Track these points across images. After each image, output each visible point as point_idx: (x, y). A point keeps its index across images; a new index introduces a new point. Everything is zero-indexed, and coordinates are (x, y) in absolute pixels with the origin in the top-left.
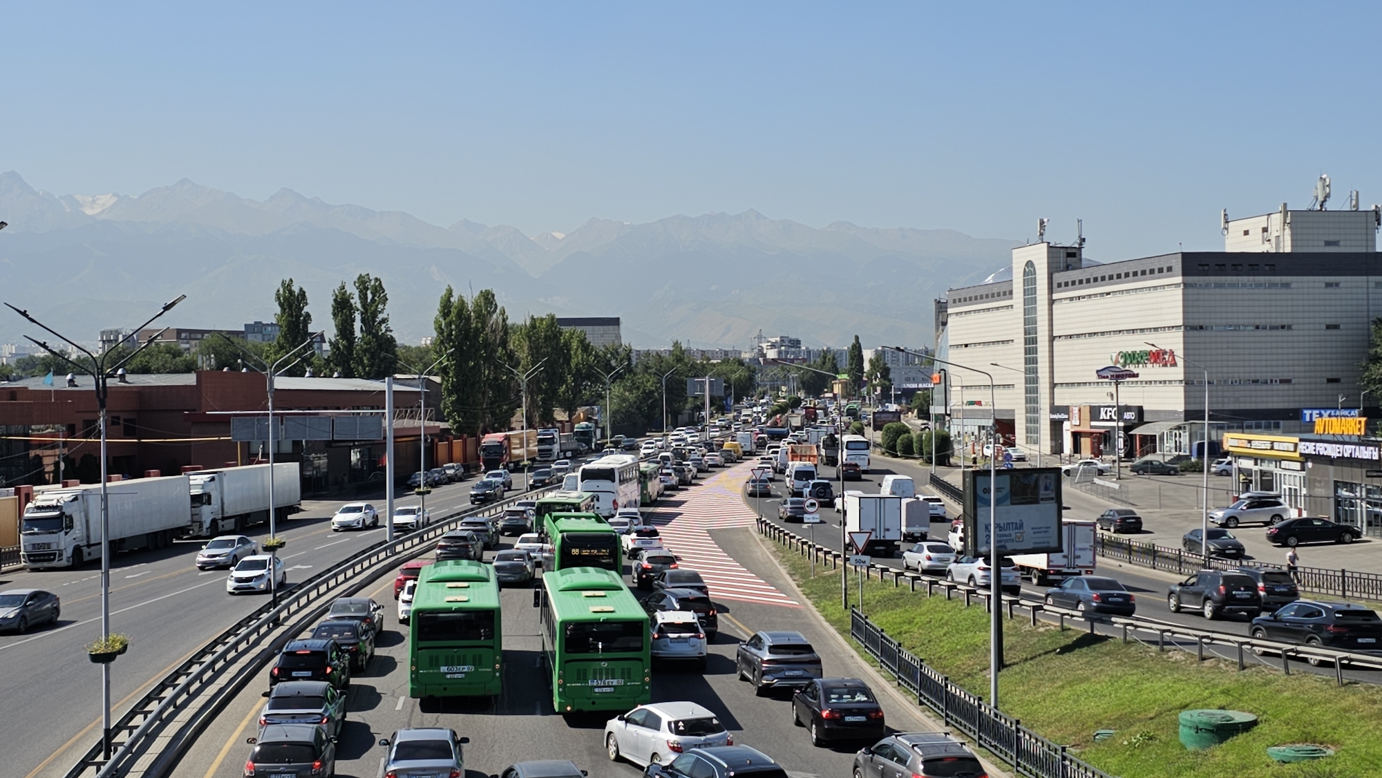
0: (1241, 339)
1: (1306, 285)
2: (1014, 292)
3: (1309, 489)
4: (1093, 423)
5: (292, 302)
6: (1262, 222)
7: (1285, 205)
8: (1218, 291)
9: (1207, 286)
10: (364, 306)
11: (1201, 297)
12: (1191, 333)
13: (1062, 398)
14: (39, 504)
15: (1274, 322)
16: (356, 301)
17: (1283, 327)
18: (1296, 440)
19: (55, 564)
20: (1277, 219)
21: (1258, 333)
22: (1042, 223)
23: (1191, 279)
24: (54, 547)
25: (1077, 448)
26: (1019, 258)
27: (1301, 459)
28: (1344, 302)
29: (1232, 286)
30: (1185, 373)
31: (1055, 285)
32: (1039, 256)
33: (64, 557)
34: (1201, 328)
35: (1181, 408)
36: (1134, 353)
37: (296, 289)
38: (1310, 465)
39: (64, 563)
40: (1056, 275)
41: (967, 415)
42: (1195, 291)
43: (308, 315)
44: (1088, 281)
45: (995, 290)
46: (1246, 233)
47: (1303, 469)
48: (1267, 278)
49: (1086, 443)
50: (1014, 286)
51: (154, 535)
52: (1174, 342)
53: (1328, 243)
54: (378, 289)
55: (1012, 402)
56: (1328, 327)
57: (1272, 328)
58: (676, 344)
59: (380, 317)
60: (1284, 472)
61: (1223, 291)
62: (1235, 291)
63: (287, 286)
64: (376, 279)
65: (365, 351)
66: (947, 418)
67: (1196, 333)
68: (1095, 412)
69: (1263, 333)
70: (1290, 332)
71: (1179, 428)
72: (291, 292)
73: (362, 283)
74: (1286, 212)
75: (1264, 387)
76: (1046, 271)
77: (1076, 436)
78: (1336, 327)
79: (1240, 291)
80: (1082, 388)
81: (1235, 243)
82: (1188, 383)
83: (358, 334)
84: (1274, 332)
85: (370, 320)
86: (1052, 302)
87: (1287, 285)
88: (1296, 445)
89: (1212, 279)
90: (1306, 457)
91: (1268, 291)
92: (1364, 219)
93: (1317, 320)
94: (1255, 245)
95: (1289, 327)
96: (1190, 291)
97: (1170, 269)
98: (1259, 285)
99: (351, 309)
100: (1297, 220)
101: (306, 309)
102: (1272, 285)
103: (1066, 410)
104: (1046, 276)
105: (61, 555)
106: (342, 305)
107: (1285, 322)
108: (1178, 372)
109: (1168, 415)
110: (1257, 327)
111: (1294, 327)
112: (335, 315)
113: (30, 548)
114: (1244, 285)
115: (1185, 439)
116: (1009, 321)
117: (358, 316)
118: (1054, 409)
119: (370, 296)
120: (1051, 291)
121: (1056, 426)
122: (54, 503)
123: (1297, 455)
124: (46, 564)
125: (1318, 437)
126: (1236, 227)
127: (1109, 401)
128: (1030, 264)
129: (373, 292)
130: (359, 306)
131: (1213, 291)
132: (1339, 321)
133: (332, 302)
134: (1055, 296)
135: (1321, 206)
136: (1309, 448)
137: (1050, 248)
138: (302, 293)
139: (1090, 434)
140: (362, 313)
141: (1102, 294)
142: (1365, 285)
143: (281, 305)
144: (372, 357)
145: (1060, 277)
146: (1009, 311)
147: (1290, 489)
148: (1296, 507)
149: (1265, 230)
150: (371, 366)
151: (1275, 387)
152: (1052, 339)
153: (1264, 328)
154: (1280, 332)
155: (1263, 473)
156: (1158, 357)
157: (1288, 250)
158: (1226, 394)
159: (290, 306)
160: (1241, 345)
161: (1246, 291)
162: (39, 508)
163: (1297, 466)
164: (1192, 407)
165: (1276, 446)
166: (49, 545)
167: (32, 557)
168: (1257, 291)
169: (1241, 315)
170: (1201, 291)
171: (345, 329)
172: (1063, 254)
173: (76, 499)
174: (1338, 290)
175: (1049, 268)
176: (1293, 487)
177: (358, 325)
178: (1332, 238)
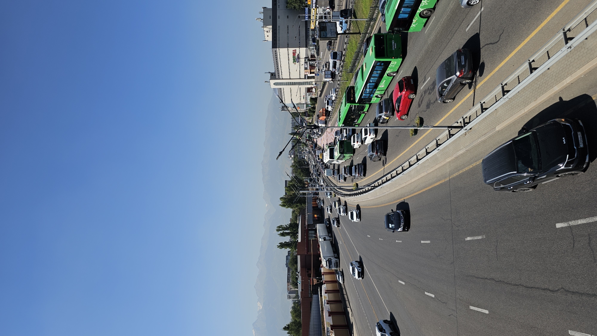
0: (290, 36)
1: (279, 23)
2: (280, 88)
3: (323, 6)
4: (308, 69)
5: (282, 245)
6: (266, 32)
7: (262, 27)
8: (280, 41)
9: (279, 43)
10: (283, 230)
11: (282, 44)
12: (289, 46)
13: (303, 76)
14: (326, 266)
15: (287, 29)
16: (282, 232)
17: (288, 27)
18: (312, 9)
19: (338, 262)
20: (265, 29)
21: (289, 33)
22: (266, 82)
23: (278, 46)
24: (335, 262)
25: (313, 73)
26: (273, 86)
27: (316, 8)
28: (283, 15)
29: (279, 38)
30: (298, 48)
31: (279, 78)
32: (273, 82)
33: (337, 260)
34: (288, 44)
35: (305, 48)
36: (293, 59)
37: (279, 245)
38: (317, 6)
39: (338, 260)
40: (277, 78)
41: (306, 99)
42: (280, 45)
43: (285, 242)
44: (278, 70)
45: (280, 92)
46: (268, 36)
47: (318, 8)
48: (277, 31)
49: (312, 71)
50: (279, 88)
51: (332, 246)
52: (291, 50)
53: (270, 18)
54: (279, 227)
55: (304, 88)
56: (288, 18)
57: (288, 29)
58: (291, 167)
59: (285, 227)
60: (319, 13)
61: (280, 40)
62: (280, 37)
63: (279, 247)
64: (277, 227)
65: (292, 230)
66: (307, 104)
67: (289, 45)
68: (306, 69)
69: (289, 32)
70: (289, 26)
71: (309, 49)
72: (280, 246)
73: (278, 230)
74: (264, 27)
75: (300, 31)
76: (276, 80)
77: (311, 73)
78: (288, 16)
79: (280, 36)
80: (301, 72)
81: (270, 39)
82: (300, 47)
83: (289, 231)
84: (289, 29)
85: (286, 229)
86: (282, 79)
87: (279, 27)
88: (313, 9)
89: (278, 42)
90: (316, 7)
91: (280, 31)
92: (265, 11)
93: (286, 20)
94: (270, 34)
95: (288, 26)
96: (280, 47)
97: (275, 51)
98: (279, 32)
99: (283, 233)
100: (265, 24)
101: (283, 243)
102: (279, 30)
103: (305, 75)
104: (277, 80)
105: (336, 261)
106: (283, 235)
107: (287, 27)
108: (297, 49)
109: (306, 51)
110: (288, 33)
111: (288, 25)
112: (285, 236)
113: (335, 267)
114: (279, 35)
115: (311, 48)
116: (286, 89)
117: (285, 231)
118: (305, 78)
119: (281, 229)
120: (280, 79)
121: (309, 78)
122: (325, 262)
123: (315, 9)
124: (338, 264)
125: (312, 3)
126: (267, 38)
127: (303, 65)
128: (274, 84)
129: (280, 228)
130: (283, 231)
131: (280, 42)
132: (287, 16)
133: (282, 237)
134: (281, 78)
135: (262, 20)
136: (314, 5)
137: (271, 79)
138: (280, 243)
139: (311, 70)
140: (284, 230)
141: (281, 67)
142: (279, 10)
143: (283, 248)
144: (294, 228)
145: (277, 77)
146: (284, 89)
147: (323, 11)
148: (326, 10)
149: (267, 32)
150: (295, 228)
151: (300, 29)
152: (290, 79)
153: (288, 31)
154: (289, 28)
155: (319, 19)
156: (294, 54)
157: (271, 26)
158: (302, 39)
159: (283, 246)
160: (292, 36)
161: (280, 35)
162: (327, 265)
163: (318, 9)
164: (305, 46)
165: (313, 14)
166: (334, 263)
167: (337, 267)
168: (280, 33)
169: (285, 36)
170: (280, 44)
171: (288, 234)
172: (272, 77)
173: (325, 258)
174: (280, 16)
175: (275, 80)
176: (322, 10)
177: (287, 231)
178: (269, 17)
